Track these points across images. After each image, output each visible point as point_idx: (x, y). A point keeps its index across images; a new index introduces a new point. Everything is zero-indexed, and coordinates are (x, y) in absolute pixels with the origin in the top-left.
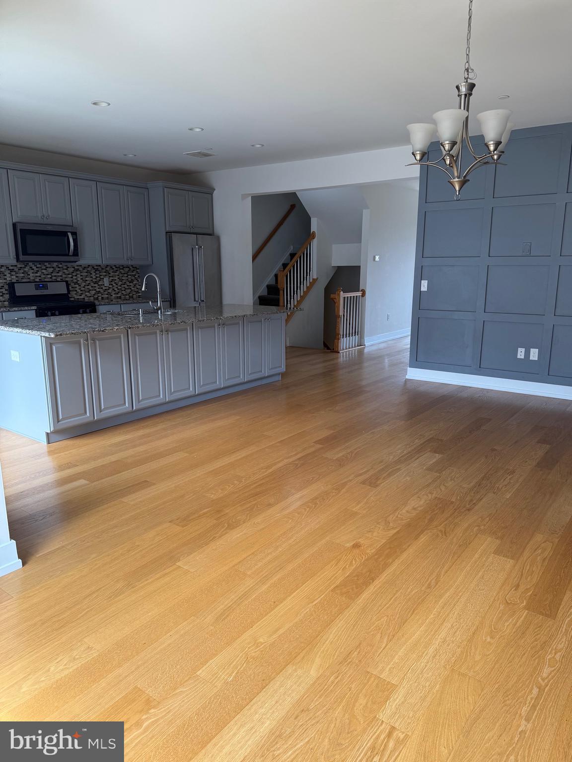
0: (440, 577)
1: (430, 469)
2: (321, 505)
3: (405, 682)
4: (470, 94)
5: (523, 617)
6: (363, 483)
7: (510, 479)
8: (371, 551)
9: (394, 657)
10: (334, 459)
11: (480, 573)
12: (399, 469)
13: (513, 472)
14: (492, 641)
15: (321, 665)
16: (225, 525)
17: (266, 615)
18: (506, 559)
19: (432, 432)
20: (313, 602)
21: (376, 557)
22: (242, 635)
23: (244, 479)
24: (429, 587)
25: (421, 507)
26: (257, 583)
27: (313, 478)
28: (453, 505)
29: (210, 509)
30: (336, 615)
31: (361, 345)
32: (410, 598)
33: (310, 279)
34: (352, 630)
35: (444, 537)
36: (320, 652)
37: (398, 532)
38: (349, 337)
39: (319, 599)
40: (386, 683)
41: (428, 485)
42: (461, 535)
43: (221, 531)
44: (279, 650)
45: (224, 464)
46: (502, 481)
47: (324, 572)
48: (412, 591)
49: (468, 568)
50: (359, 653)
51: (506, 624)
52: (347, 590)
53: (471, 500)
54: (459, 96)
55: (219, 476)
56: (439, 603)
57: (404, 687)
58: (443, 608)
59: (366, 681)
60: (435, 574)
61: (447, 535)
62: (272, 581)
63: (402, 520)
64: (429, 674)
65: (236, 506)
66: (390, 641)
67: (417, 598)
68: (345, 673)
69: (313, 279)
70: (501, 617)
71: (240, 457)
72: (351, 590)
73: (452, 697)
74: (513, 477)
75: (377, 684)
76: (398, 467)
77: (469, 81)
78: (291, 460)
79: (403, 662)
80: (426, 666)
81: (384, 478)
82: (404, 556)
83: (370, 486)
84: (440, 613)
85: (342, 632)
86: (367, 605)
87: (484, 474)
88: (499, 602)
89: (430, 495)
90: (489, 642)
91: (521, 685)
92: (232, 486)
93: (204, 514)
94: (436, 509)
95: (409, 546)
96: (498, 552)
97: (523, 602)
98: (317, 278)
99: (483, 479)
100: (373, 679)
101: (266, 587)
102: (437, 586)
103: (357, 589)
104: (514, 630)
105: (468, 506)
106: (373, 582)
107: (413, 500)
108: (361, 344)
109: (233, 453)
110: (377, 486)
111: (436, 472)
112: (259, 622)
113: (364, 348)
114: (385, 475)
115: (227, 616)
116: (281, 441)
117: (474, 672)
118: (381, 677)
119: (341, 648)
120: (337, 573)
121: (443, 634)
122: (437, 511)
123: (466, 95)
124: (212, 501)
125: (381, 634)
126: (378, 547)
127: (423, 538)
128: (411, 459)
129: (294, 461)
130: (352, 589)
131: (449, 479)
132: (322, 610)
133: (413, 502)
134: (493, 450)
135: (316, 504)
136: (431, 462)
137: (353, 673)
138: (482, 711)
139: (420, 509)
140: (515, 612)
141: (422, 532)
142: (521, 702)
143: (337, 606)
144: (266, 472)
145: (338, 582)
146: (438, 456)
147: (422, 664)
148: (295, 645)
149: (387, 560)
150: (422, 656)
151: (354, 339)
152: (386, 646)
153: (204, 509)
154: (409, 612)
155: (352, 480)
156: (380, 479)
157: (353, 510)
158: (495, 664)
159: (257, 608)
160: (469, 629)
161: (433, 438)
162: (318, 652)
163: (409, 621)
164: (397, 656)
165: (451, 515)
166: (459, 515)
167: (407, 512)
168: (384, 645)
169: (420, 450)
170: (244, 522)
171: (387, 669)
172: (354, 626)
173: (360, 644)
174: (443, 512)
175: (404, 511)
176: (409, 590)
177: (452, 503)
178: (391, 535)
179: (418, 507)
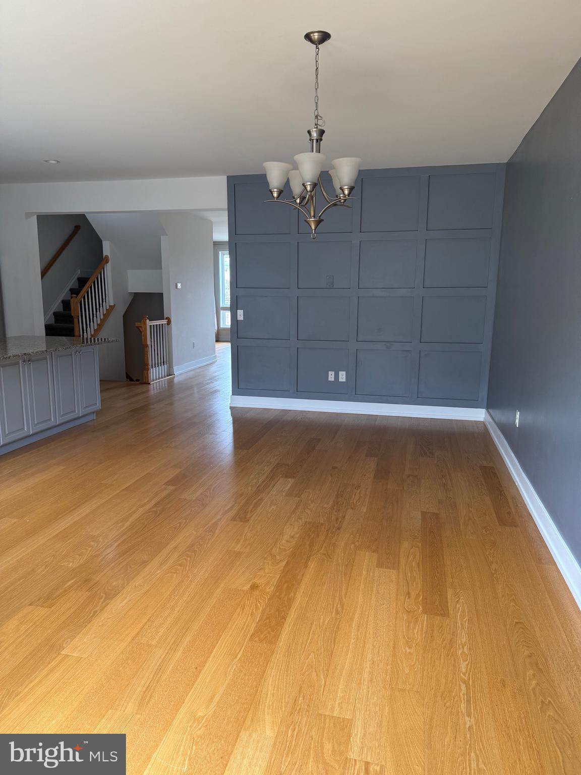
0: (343, 600)
1: (289, 494)
2: (201, 551)
3: (357, 713)
4: (321, 140)
5: (425, 621)
6: (234, 519)
7: (360, 493)
8: (270, 589)
9: (337, 691)
10: (194, 499)
11: (375, 589)
12: (261, 500)
13: (359, 487)
14: (412, 651)
15: (273, 722)
16: (102, 595)
17: (193, 685)
18: (389, 570)
19: (276, 458)
20: (236, 657)
21: (278, 594)
22: (176, 714)
23: (101, 538)
24: (337, 613)
25: (297, 534)
26: (167, 653)
27: (180, 523)
28: (324, 527)
29: (74, 580)
30: (265, 665)
31: (170, 375)
32: (326, 628)
33: (106, 306)
34: (287, 676)
35: (330, 560)
36: (266, 708)
37: (287, 563)
38: (158, 366)
39: (241, 652)
40: (341, 720)
41: (294, 511)
42: (343, 555)
43: (100, 603)
44: (224, 719)
45: (68, 525)
46: (353, 496)
47: (234, 623)
48: (324, 621)
49: (362, 586)
50: (304, 697)
51: (416, 631)
52: (265, 635)
53: (337, 519)
54: (310, 140)
55: (69, 540)
56: (353, 626)
57: (359, 719)
58: (358, 630)
59: (322, 724)
60: (337, 599)
61: (331, 557)
62: (184, 645)
63: (285, 550)
64: (373, 699)
65: (105, 571)
66: (327, 677)
67: (332, 626)
68: (300, 722)
69: (110, 306)
70: (409, 626)
71: (84, 514)
72: (268, 635)
73: (402, 714)
74: (361, 491)
75: (334, 724)
76: (259, 498)
77: (319, 127)
78: (147, 507)
79: (348, 694)
80: (368, 691)
81: (251, 512)
82: (303, 586)
83: (242, 521)
84: (358, 636)
85: (279, 680)
86: (290, 645)
87: (336, 493)
88: (401, 612)
89: (300, 521)
90: (410, 653)
91: (450, 685)
92: (90, 549)
93: (71, 587)
94: (311, 534)
95: (303, 575)
96: (380, 565)
97: (419, 608)
98: (115, 305)
99: (337, 496)
100: (328, 720)
101: (179, 653)
102: (344, 610)
103: (273, 631)
104: (424, 636)
105: (336, 525)
106: (285, 620)
107: (287, 528)
108: (170, 373)
109: (73, 510)
110: (248, 520)
111: (296, 496)
112: (189, 695)
113: (174, 378)
114: (251, 507)
115: (150, 698)
116: (126, 489)
117: (410, 685)
118: (335, 715)
119: (285, 698)
120: (247, 620)
121: (369, 656)
122: (312, 536)
123: (317, 140)
124: (73, 570)
125: (316, 671)
126: (275, 584)
127: (312, 566)
128: (269, 486)
129: (151, 509)
130: (269, 633)
131: (310, 502)
132: (249, 664)
133: (288, 530)
134: (334, 468)
135: (195, 551)
136: (288, 488)
137: (307, 720)
138: (431, 719)
139: (297, 536)
140: (417, 618)
141: (308, 559)
142: (457, 701)
143: (261, 654)
144: (123, 525)
145: (252, 630)
146: (291, 481)
147: (365, 691)
148: (238, 708)
149: (289, 595)
150: (361, 683)
151: (163, 369)
152: (325, 683)
153: (68, 581)
154: (331, 642)
155: (221, 518)
156: (248, 512)
157: (235, 550)
158: (423, 672)
159: (180, 680)
160: (388, 645)
161: (278, 464)
162: (264, 709)
163: (334, 651)
164: (339, 690)
165: (326, 537)
166: (332, 535)
167: (287, 541)
168: (323, 683)
169: (272, 478)
170: (123, 588)
171: (337, 705)
172: (287, 671)
173: (301, 688)
174: (318, 535)
175: (284, 541)
176: (321, 621)
177: (322, 524)
178: (282, 568)
179: (294, 535)
